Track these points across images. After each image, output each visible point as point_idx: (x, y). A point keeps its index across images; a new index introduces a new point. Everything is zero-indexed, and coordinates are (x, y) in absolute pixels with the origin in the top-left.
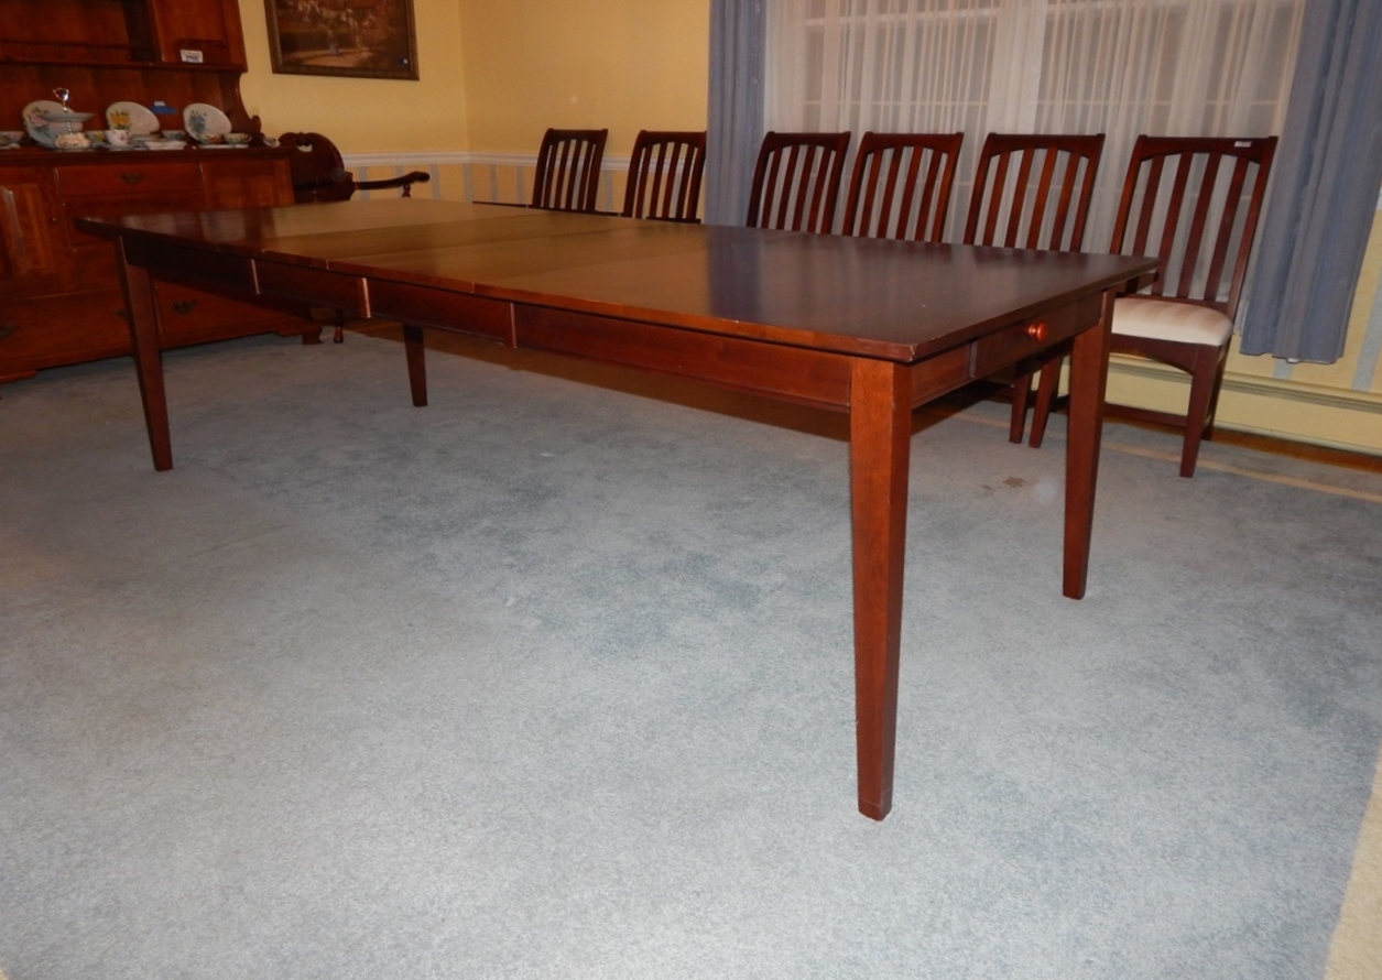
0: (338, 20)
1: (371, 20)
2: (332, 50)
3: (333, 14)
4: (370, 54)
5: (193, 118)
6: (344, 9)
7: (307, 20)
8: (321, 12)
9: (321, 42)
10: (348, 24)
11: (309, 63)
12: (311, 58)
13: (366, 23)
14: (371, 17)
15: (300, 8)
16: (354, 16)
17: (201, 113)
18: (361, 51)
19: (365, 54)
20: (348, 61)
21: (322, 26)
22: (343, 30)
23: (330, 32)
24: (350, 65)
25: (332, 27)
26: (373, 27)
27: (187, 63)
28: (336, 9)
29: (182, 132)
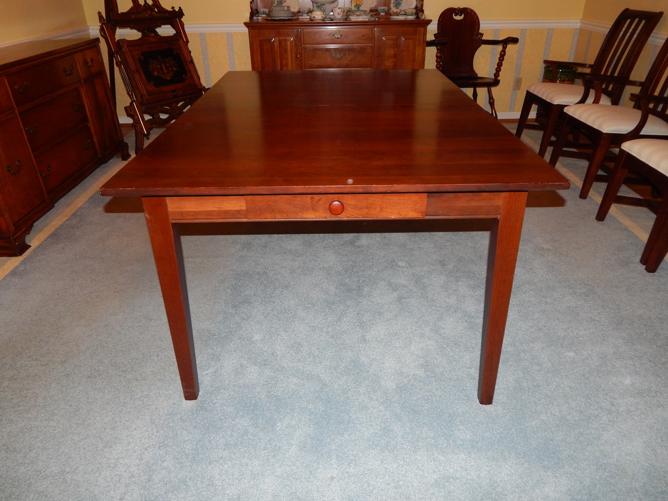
29: (386, 8)
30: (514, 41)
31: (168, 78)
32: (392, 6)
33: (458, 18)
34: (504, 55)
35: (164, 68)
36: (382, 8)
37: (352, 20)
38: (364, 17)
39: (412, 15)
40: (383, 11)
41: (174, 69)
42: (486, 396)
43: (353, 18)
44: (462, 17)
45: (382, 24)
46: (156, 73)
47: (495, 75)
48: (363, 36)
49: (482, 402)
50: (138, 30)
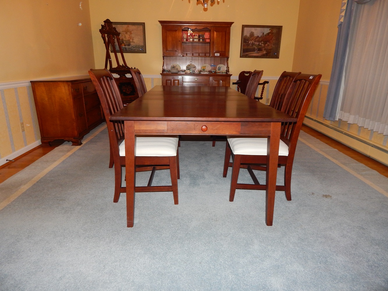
0: (259, 45)
1: (268, 44)
2: (256, 52)
3: (258, 43)
4: (266, 52)
5: (219, 68)
6: (261, 42)
7: (251, 45)
8: (255, 43)
9: (253, 50)
10: (261, 45)
11: (249, 55)
12: (250, 54)
13: (266, 45)
14: (268, 43)
15: (249, 42)
16: (263, 43)
17: (221, 66)
18: (264, 52)
19: (265, 53)
20: (260, 54)
21: (254, 46)
22: (260, 47)
23: (256, 48)
24: (260, 55)
25: (257, 46)
26: (268, 46)
27: (216, 56)
28: (259, 42)
29: (215, 71)
30: (267, 82)
31: (129, 93)
32: (217, 70)
33: (247, 75)
34: (264, 88)
35: (127, 89)
36: (213, 70)
37: (202, 74)
38: (207, 73)
39: (225, 73)
40: (214, 71)
41: (131, 90)
42: (269, 222)
43: (202, 73)
44: (249, 74)
45: (213, 76)
46: (124, 91)
47: (261, 95)
48: (206, 79)
49: (268, 225)
50: (119, 75)
